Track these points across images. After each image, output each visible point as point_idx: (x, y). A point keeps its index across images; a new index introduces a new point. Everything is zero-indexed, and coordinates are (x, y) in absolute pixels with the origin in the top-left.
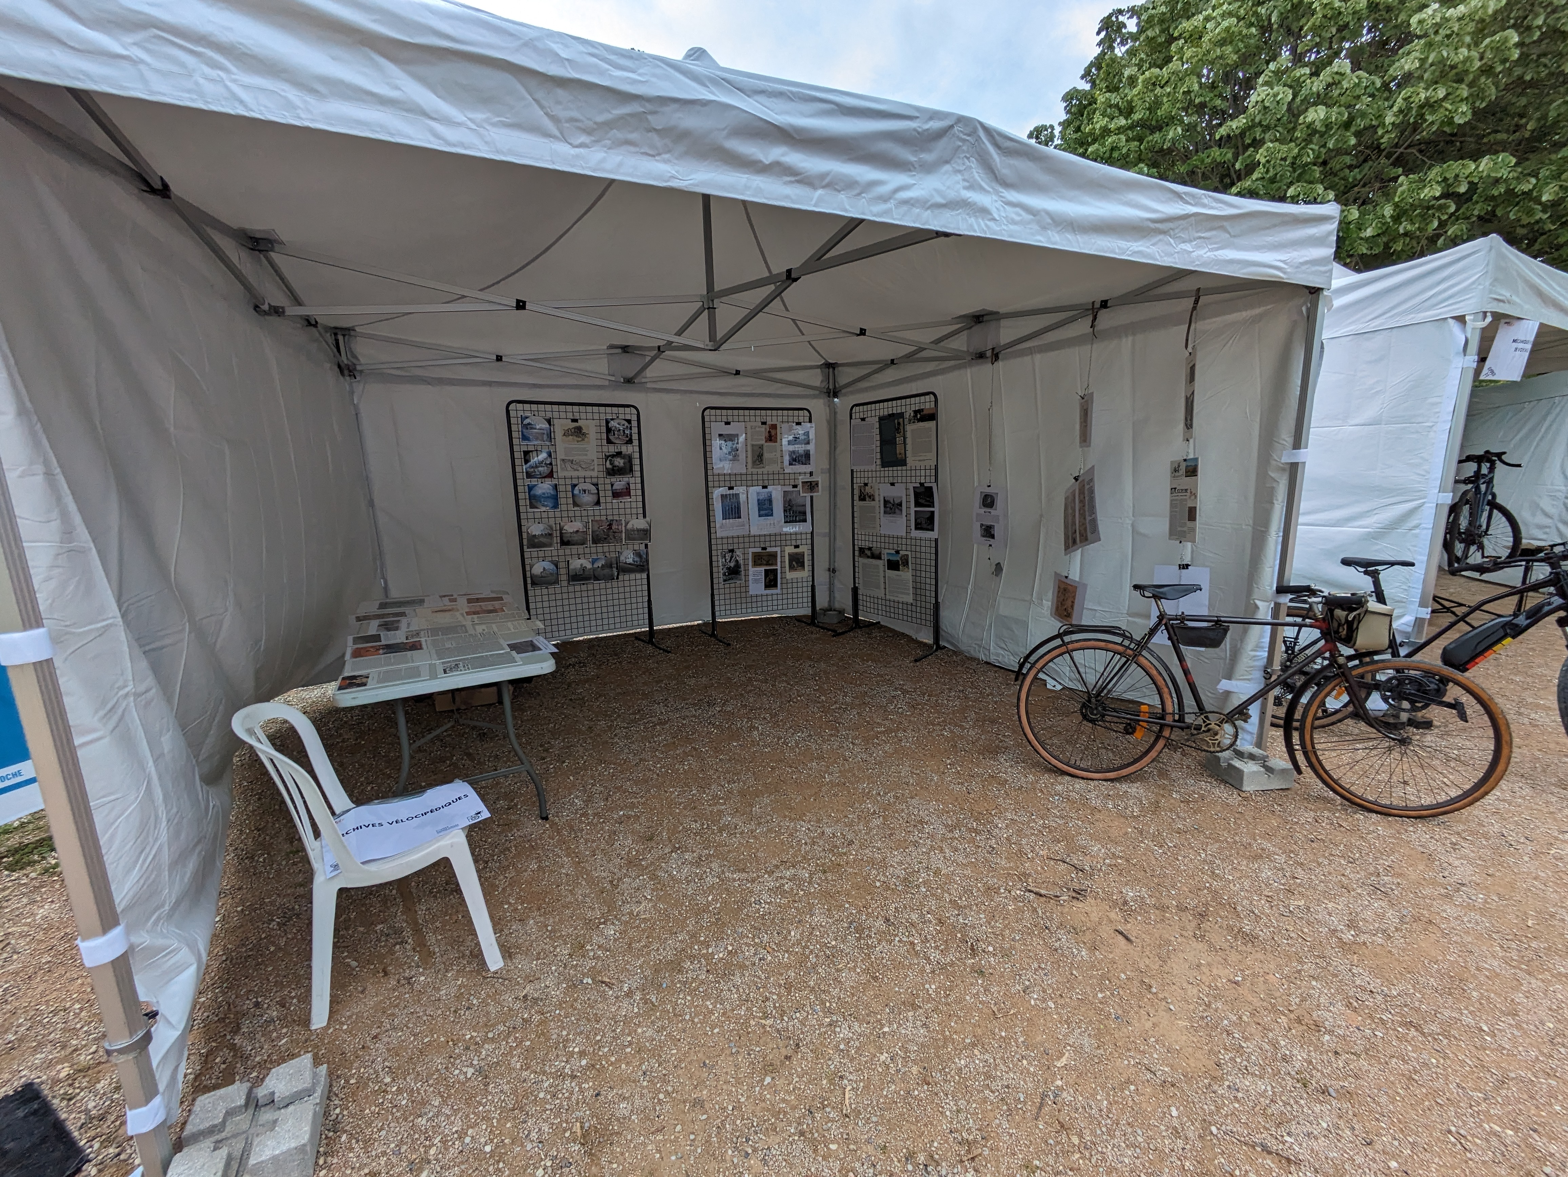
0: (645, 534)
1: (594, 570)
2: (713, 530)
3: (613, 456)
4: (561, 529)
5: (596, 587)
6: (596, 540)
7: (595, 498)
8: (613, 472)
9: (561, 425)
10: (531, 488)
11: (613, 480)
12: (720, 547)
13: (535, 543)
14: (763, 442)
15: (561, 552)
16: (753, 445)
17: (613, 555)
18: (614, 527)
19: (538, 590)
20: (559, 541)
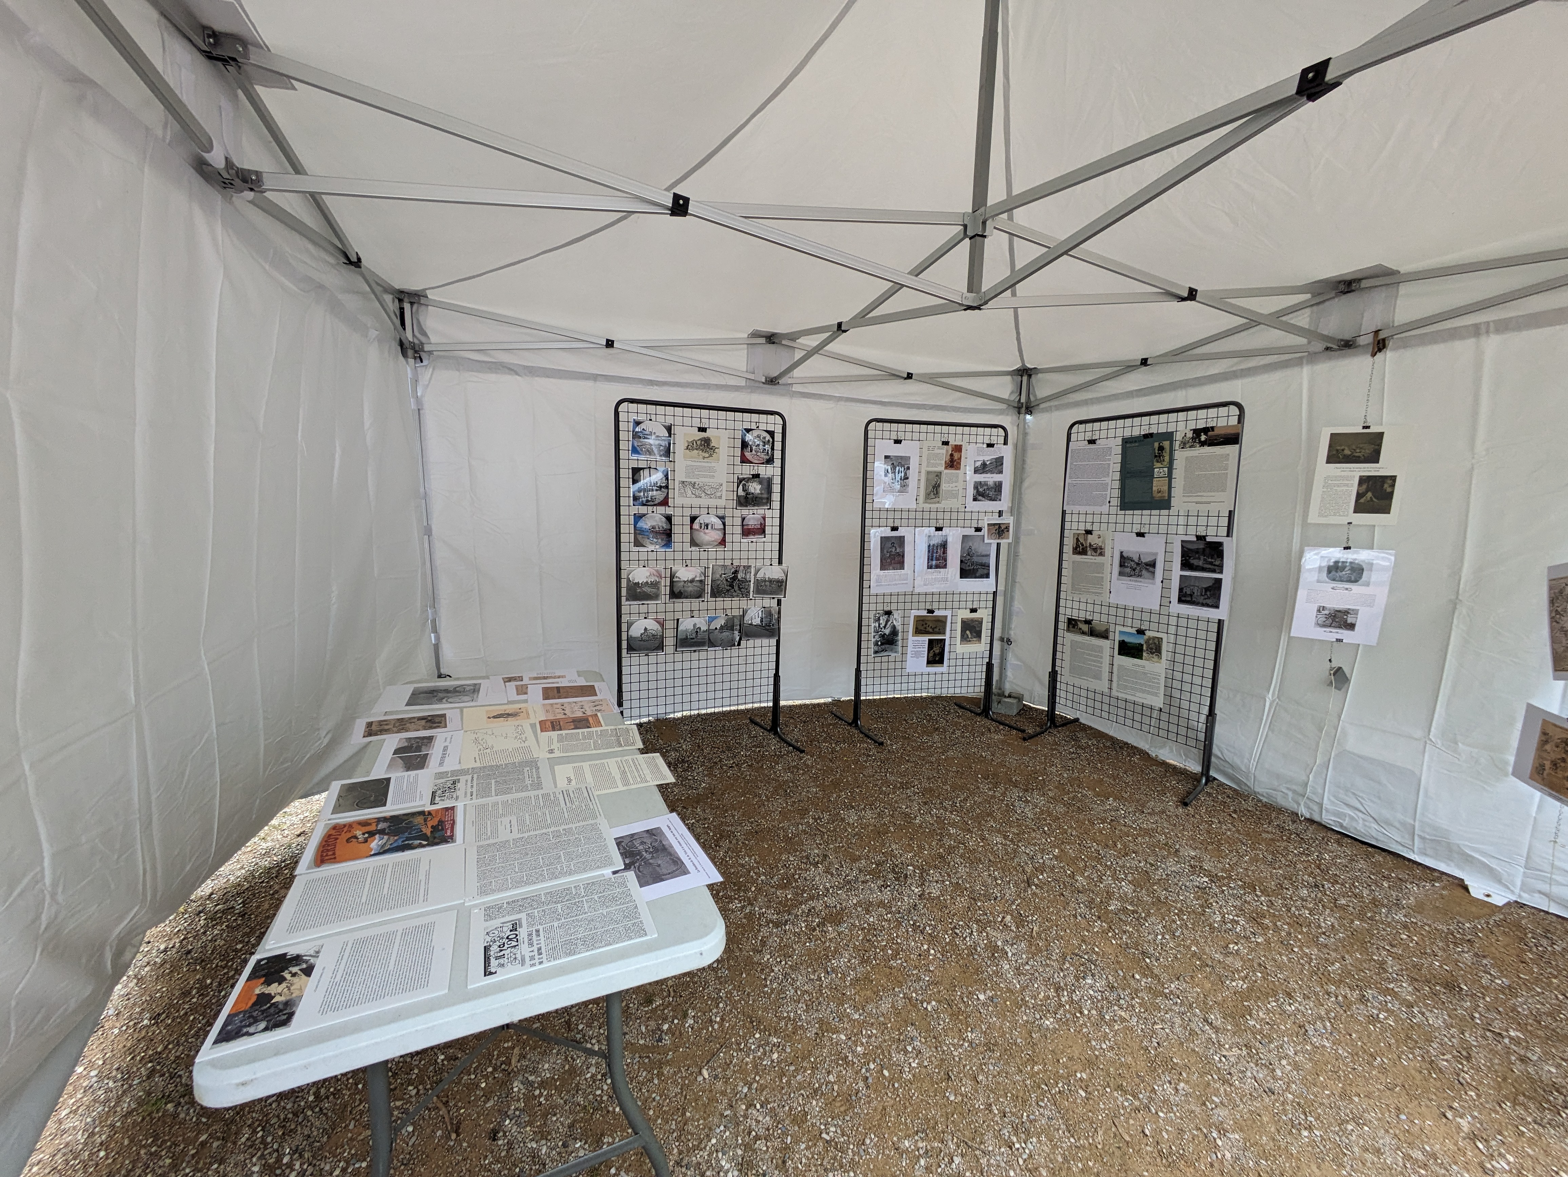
0: (778, 587)
1: (709, 631)
2: (866, 584)
3: (748, 480)
4: (672, 576)
5: (711, 654)
6: (716, 593)
7: (718, 536)
8: (747, 501)
9: (685, 434)
10: (638, 517)
11: (745, 511)
12: (873, 607)
13: (638, 593)
14: (941, 468)
15: (670, 607)
16: (928, 473)
17: (736, 613)
18: (740, 576)
19: (635, 658)
20: (668, 592)
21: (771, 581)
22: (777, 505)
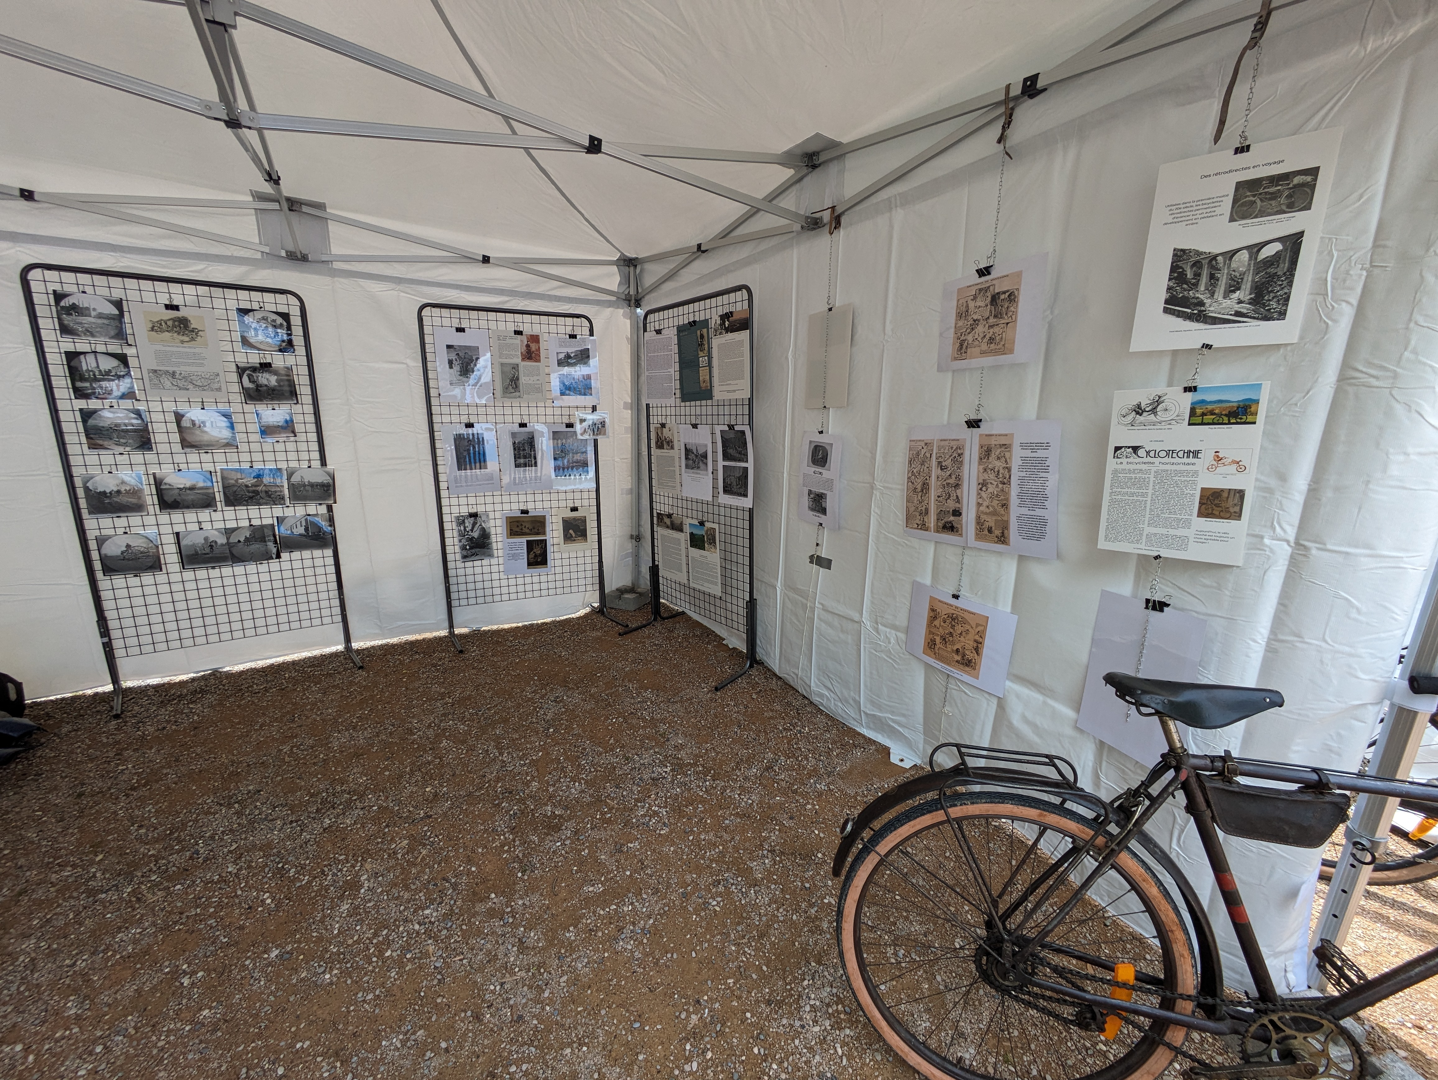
0: (323, 491)
1: (229, 545)
2: (443, 485)
3: (254, 369)
4: (159, 483)
5: (239, 570)
6: (233, 500)
8: (259, 394)
9: (146, 312)
10: (87, 415)
11: (260, 407)
12: (455, 510)
13: (108, 504)
14: (518, 360)
15: (164, 518)
16: (503, 365)
17: (267, 522)
18: (266, 480)
19: (119, 581)
20: (156, 502)
21: (312, 485)
22: (307, 399)
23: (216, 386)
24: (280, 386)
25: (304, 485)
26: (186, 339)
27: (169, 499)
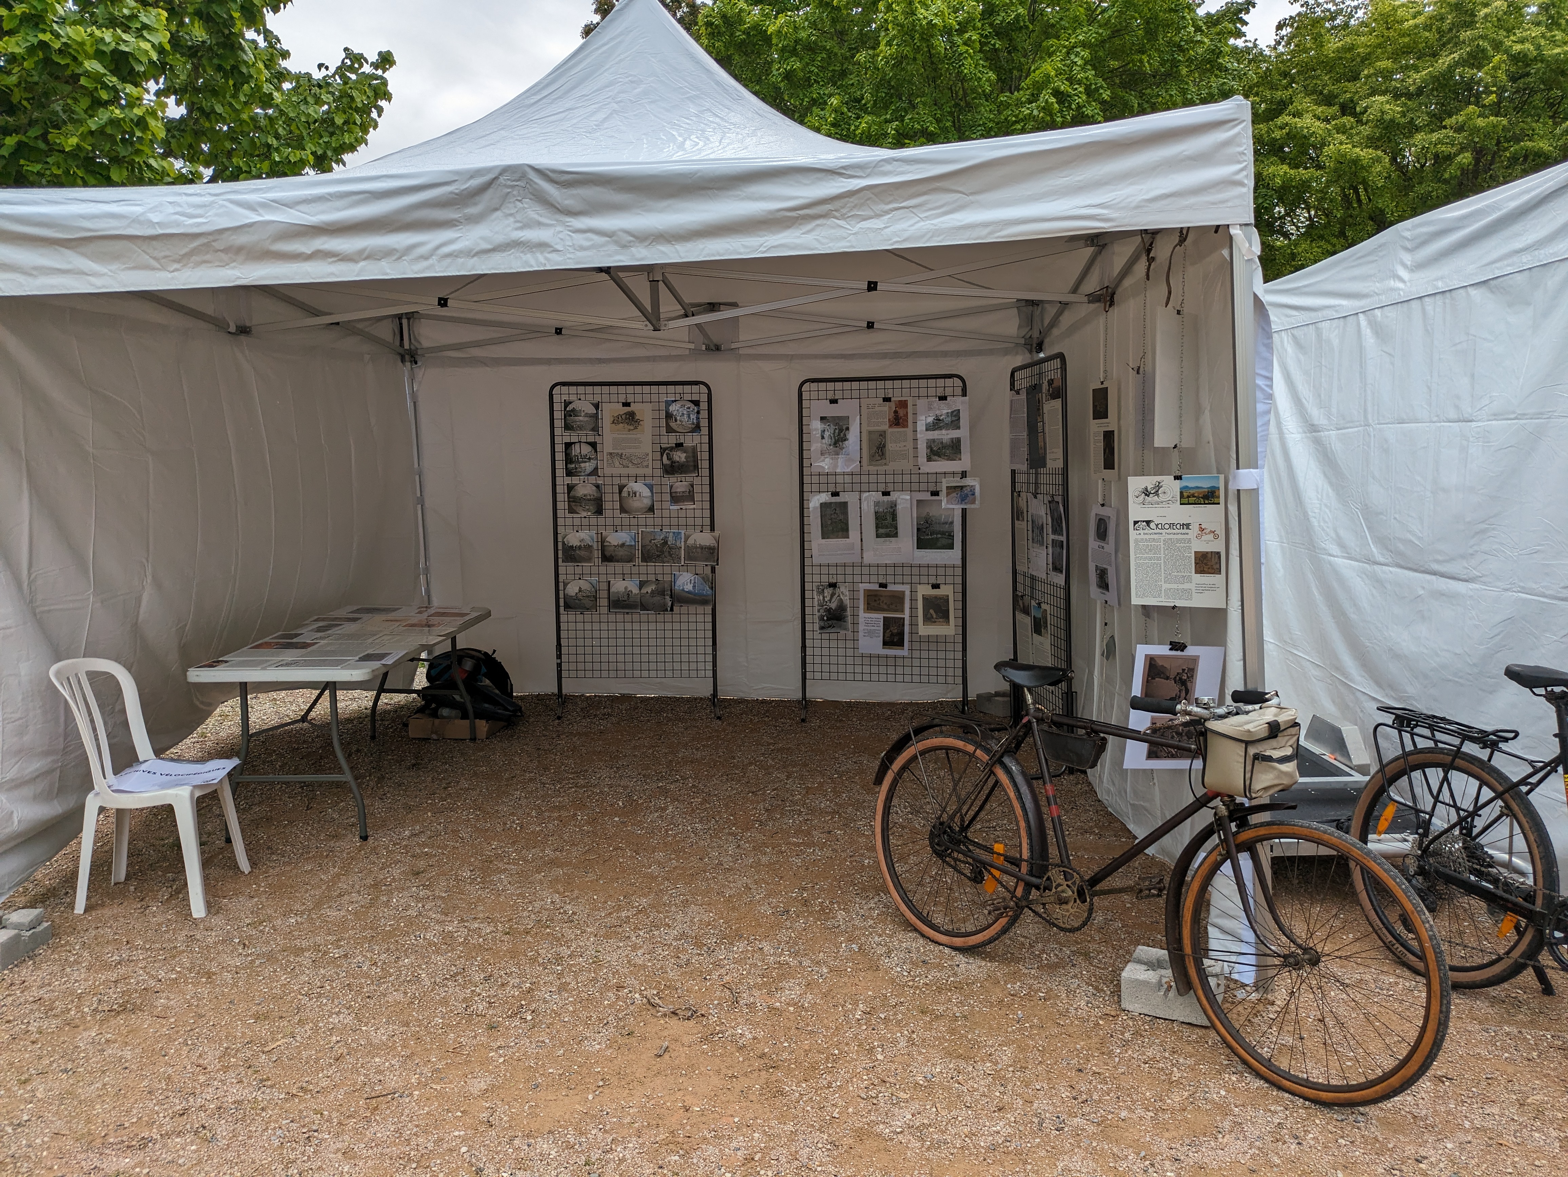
0: (712, 553)
1: (642, 596)
2: (807, 553)
3: (671, 449)
4: (603, 541)
5: (644, 618)
6: (646, 558)
7: (647, 503)
8: (672, 469)
9: (610, 410)
10: (570, 488)
11: (673, 479)
12: (816, 578)
13: (574, 555)
15: (603, 569)
17: (667, 578)
18: (671, 541)
19: (572, 616)
20: (600, 556)
21: (702, 548)
22: (706, 472)
23: (645, 464)
24: (687, 462)
25: (696, 548)
26: (632, 428)
27: (607, 554)
